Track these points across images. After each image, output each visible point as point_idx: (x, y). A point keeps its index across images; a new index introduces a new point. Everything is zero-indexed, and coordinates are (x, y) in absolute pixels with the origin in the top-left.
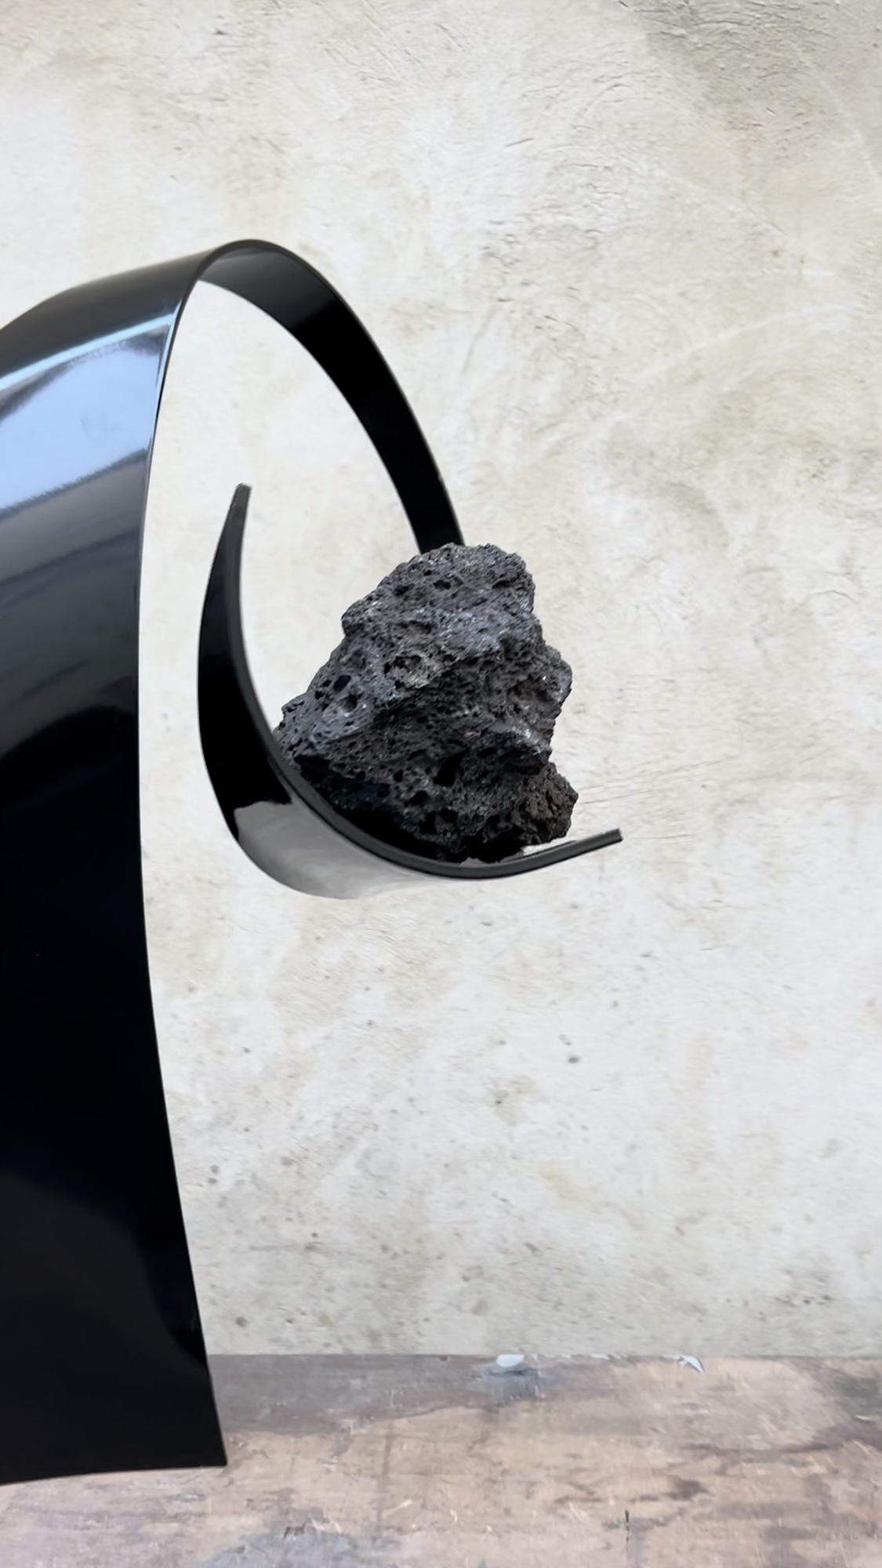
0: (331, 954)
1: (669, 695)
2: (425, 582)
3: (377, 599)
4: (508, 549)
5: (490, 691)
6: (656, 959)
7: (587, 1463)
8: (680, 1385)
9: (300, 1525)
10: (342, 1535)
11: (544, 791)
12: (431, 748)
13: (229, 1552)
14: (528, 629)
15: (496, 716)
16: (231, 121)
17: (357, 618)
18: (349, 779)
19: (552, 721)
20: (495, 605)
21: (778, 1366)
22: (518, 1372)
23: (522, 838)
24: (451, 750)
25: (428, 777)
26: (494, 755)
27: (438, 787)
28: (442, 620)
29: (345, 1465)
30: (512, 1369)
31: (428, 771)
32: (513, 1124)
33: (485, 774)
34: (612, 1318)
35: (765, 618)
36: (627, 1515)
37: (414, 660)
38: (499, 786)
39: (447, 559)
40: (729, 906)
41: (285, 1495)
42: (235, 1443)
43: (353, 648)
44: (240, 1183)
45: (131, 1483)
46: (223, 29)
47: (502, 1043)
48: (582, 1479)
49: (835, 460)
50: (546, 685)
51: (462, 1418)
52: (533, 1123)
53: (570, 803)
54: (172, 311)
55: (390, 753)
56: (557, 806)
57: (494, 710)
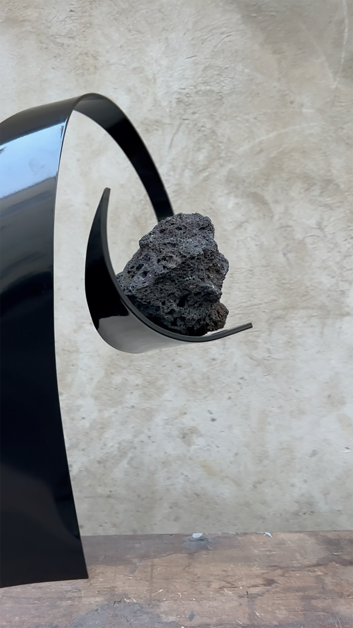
0: (117, 379)
1: (251, 276)
2: (172, 228)
3: (153, 234)
4: (204, 214)
5: (199, 270)
6: (245, 380)
7: (230, 574)
8: (264, 543)
9: (119, 600)
10: (136, 603)
11: (217, 309)
12: (176, 292)
13: (92, 611)
14: (213, 246)
15: (201, 280)
16: (77, 46)
17: (146, 242)
18: (145, 304)
19: (222, 282)
20: (200, 236)
21: (302, 535)
22: (201, 539)
23: (209, 328)
24: (185, 293)
25: (175, 303)
26: (200, 295)
27: (179, 308)
28: (180, 242)
29: (135, 577)
30: (198, 539)
31: (175, 301)
32: (189, 445)
33: (196, 303)
34: (229, 522)
35: (288, 246)
36: (247, 593)
37: (170, 258)
38: (202, 307)
39: (180, 219)
40: (274, 358)
41: (113, 589)
42: (91, 570)
43: (144, 253)
44: (80, 471)
45: (51, 586)
46: (72, 9)
47: (185, 414)
48: (229, 579)
49: (314, 184)
50: (220, 268)
51: (180, 558)
52: (198, 445)
53: (226, 315)
54: (64, 122)
55: (161, 294)
56: (221, 315)
57: (200, 277)
